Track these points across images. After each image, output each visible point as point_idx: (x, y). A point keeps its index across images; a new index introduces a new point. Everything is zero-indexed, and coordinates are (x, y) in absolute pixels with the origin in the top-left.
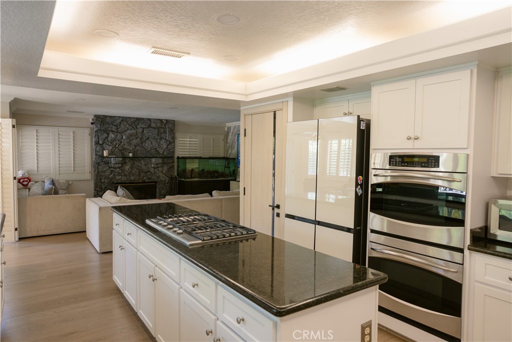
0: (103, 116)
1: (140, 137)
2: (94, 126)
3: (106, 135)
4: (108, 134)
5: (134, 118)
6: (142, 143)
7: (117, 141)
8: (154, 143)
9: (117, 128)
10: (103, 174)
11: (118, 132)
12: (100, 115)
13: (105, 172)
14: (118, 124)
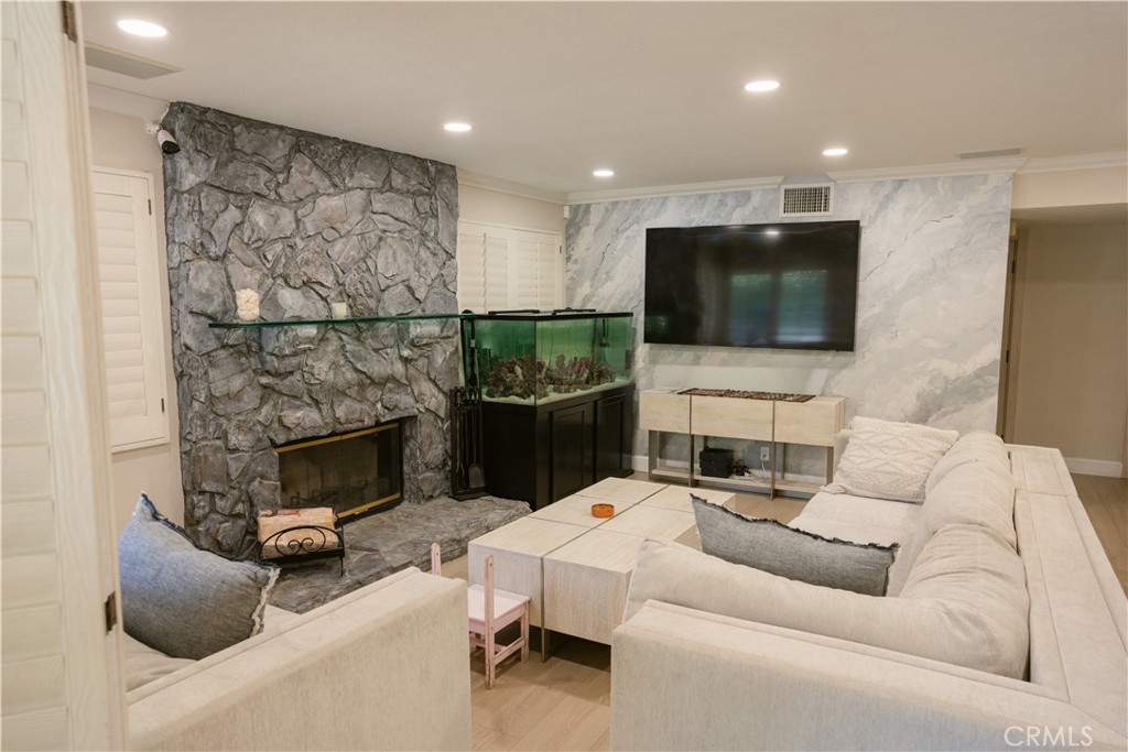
0: (219, 113)
1: (358, 229)
4: (243, 209)
6: (367, 255)
7: (278, 247)
8: (401, 257)
9: (278, 184)
11: (279, 201)
12: (206, 110)
14: (281, 164)
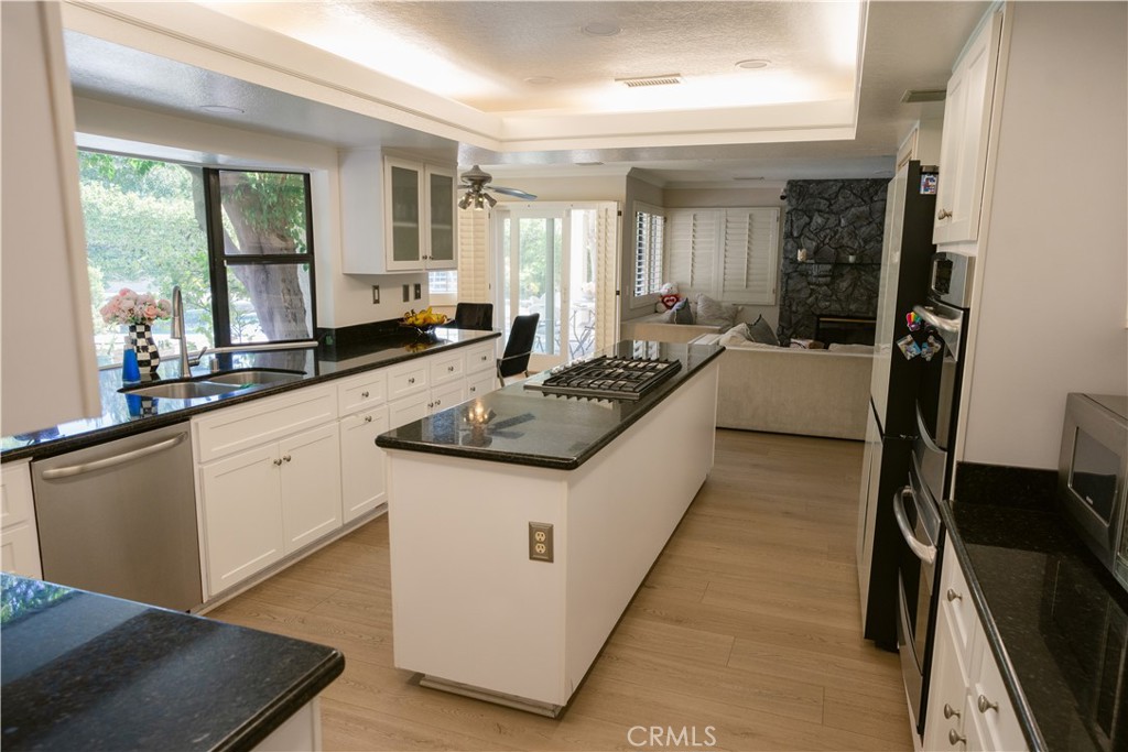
0: (805, 181)
1: (878, 220)
2: (785, 202)
3: (806, 219)
4: (811, 218)
5: (867, 180)
7: (828, 231)
9: (831, 205)
10: (795, 295)
11: (831, 212)
12: (800, 181)
13: (799, 291)
14: (833, 196)
